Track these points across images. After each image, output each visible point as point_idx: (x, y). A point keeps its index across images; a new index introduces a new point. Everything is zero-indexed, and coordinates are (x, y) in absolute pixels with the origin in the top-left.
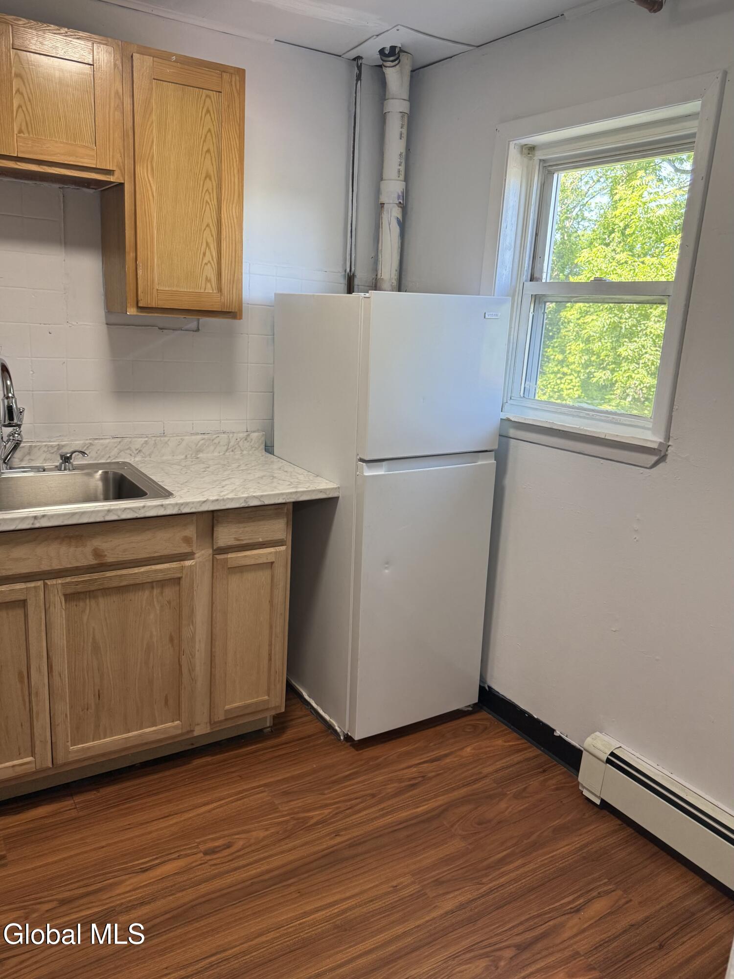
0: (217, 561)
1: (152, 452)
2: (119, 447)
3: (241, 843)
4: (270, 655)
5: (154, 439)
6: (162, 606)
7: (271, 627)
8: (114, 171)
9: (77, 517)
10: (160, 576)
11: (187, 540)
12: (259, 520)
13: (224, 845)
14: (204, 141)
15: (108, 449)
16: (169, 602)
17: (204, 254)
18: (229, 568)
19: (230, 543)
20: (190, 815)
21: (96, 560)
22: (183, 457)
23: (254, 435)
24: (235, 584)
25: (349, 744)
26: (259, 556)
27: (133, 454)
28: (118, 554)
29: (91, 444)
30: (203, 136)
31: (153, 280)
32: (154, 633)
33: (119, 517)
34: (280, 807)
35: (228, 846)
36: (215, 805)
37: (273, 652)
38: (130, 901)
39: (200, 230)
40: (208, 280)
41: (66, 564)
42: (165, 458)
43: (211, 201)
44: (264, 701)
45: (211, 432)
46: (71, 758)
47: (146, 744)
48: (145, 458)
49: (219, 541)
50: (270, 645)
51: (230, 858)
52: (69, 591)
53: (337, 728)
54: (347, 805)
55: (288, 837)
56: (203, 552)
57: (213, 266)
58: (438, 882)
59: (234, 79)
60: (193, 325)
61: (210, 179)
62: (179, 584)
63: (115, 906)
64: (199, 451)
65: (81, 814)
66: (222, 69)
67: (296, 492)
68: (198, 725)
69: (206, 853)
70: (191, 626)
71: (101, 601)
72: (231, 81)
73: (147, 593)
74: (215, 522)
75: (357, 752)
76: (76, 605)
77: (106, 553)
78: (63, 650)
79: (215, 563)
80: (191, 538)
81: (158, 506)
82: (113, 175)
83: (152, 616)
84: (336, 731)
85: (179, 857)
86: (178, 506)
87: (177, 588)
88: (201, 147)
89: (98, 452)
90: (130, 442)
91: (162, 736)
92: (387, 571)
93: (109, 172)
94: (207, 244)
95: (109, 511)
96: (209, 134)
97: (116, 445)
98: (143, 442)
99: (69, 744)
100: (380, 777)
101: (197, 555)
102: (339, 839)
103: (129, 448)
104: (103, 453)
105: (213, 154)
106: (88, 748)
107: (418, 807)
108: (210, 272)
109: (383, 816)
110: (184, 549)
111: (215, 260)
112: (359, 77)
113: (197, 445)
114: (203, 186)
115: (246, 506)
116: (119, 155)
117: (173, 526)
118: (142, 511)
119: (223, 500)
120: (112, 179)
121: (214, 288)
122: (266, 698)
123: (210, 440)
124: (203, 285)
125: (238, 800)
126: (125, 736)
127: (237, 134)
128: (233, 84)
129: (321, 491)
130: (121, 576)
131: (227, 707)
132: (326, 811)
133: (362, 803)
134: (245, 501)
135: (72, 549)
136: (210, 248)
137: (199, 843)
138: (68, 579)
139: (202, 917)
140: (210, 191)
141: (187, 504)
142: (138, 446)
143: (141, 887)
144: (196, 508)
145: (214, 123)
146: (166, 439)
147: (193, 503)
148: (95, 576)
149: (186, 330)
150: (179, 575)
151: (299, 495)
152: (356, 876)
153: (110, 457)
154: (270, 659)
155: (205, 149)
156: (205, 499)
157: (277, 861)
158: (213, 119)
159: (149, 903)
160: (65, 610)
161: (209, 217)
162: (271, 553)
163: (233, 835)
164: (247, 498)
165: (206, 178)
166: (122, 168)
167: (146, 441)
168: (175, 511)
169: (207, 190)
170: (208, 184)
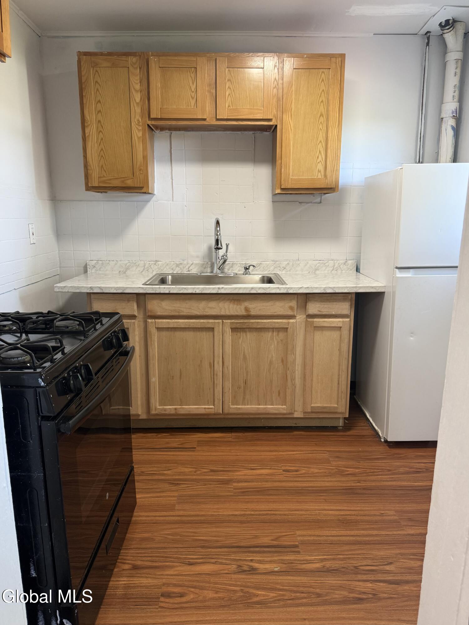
0: (308, 322)
1: (291, 269)
2: (274, 266)
3: (304, 471)
4: (339, 381)
5: (292, 262)
6: (278, 342)
7: (339, 365)
8: (272, 119)
9: (237, 290)
10: (277, 326)
11: (291, 308)
12: (333, 302)
13: (295, 470)
14: (320, 96)
15: (269, 266)
16: (282, 340)
17: (318, 157)
18: (315, 327)
19: (315, 313)
20: (283, 454)
21: (246, 313)
22: (308, 272)
23: (350, 262)
24: (318, 336)
25: (387, 444)
26: (333, 322)
27: (281, 270)
28: (256, 311)
29: (261, 263)
30: (320, 94)
31: (289, 174)
32: (274, 355)
33: (257, 292)
34: (331, 462)
35: (297, 471)
36: (298, 452)
37: (340, 380)
38: (241, 479)
39: (316, 144)
40: (319, 171)
41: (232, 313)
42: (297, 272)
43: (323, 128)
44: (335, 407)
45: (324, 260)
46: (231, 411)
47: (268, 414)
48: (288, 272)
49: (309, 311)
50: (339, 375)
51: (295, 476)
52: (234, 326)
53: (380, 434)
54: (371, 471)
55: (330, 476)
56: (301, 316)
57: (323, 164)
58: (410, 520)
59: (338, 60)
60: (318, 200)
61: (323, 116)
62: (287, 331)
63: (234, 479)
64: (316, 270)
65: (233, 440)
66: (331, 56)
67: (356, 287)
68: (296, 411)
69: (284, 471)
70: (293, 356)
71: (248, 334)
72: (336, 62)
73: (270, 334)
74: (307, 300)
75: (390, 449)
76: (236, 335)
77: (251, 310)
78: (229, 356)
79: (307, 323)
80: (294, 307)
81: (277, 288)
82: (272, 121)
83: (273, 346)
84: (379, 435)
85: (270, 469)
86: (287, 289)
87: (286, 334)
88: (318, 100)
89: (264, 268)
90: (280, 263)
91: (276, 412)
92: (412, 338)
93: (270, 120)
94: (320, 151)
95: (252, 288)
96: (323, 92)
97: (273, 264)
98: (286, 263)
99: (230, 404)
100: (397, 463)
101: (297, 318)
102: (359, 484)
103: (279, 267)
104: (266, 268)
105: (324, 103)
106: (239, 408)
107: (415, 482)
108: (321, 167)
109: (391, 481)
110: (290, 313)
111: (324, 160)
112: (428, 44)
113: (316, 266)
114: (319, 121)
115: (325, 292)
116: (275, 111)
117: (284, 300)
118: (268, 290)
119: (311, 287)
120: (271, 123)
121: (323, 176)
122: (336, 406)
123: (323, 263)
124: (317, 174)
125: (310, 453)
126: (257, 406)
127: (338, 90)
128: (337, 62)
129: (372, 287)
130: (258, 322)
131: (312, 405)
132: (357, 471)
133: (381, 472)
134: (324, 289)
135: (235, 306)
136: (321, 154)
137: (283, 466)
138: (233, 321)
139: (271, 495)
140: (323, 122)
141: (291, 288)
142: (284, 266)
143: (248, 475)
144: (296, 291)
145: (326, 86)
146: (299, 262)
147: (295, 288)
148: (246, 321)
149: (314, 203)
150: (287, 327)
151: (358, 288)
152: (361, 502)
153: (269, 271)
154: (338, 384)
155: (320, 101)
156: (301, 287)
157: (318, 484)
158: (325, 84)
159: (249, 482)
160: (231, 336)
161: (321, 137)
162: (340, 321)
163: (301, 467)
164: (325, 288)
165: (320, 116)
166: (276, 117)
167: (288, 263)
168: (285, 291)
169: (321, 123)
170: (322, 119)
